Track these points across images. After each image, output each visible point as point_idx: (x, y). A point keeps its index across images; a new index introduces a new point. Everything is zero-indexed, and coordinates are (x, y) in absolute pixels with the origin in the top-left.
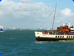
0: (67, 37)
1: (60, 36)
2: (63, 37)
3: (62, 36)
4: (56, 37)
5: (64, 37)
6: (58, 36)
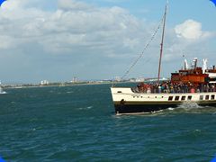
1: (181, 96)
3: (187, 95)
5: (192, 99)
6: (174, 95)
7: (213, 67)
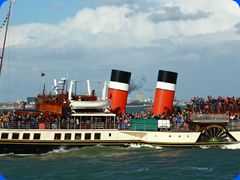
0: (58, 136)
1: (21, 133)
2: (37, 136)
3: (32, 133)
4: (4, 136)
5: (42, 139)
6: (10, 132)
7: (93, 92)
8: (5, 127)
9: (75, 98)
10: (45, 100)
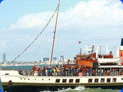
0: (90, 80)
4: (58, 81)
7: (111, 52)
8: (58, 76)
9: (100, 57)
10: (82, 58)
